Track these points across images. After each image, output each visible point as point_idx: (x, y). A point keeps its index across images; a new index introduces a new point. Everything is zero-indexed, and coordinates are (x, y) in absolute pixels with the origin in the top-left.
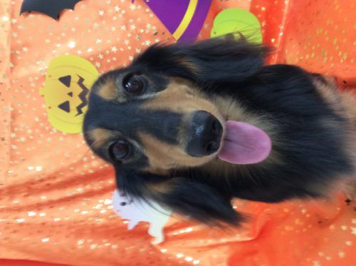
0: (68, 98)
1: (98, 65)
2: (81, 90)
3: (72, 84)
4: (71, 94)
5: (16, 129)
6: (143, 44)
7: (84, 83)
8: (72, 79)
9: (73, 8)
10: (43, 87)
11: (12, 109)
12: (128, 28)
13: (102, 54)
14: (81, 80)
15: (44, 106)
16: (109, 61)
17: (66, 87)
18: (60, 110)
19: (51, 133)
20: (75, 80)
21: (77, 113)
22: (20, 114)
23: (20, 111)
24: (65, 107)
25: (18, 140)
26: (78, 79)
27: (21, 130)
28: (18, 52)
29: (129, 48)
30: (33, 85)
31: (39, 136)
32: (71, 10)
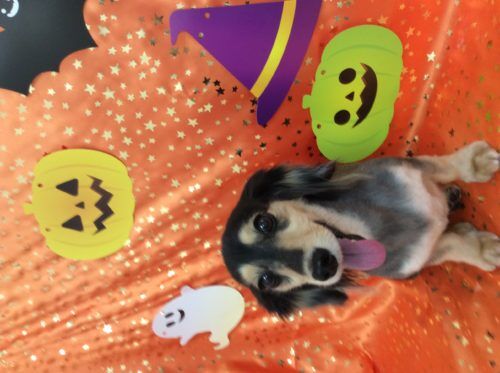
0: (77, 211)
1: (124, 155)
2: (97, 197)
3: (80, 190)
4: (81, 205)
6: (200, 110)
7: (102, 186)
8: (80, 184)
9: (57, 69)
10: (30, 202)
12: (169, 90)
13: (128, 137)
14: (96, 185)
16: (142, 145)
17: (72, 197)
18: (67, 230)
20: (85, 185)
24: (75, 224)
29: (177, 120)
30: (11, 202)
32: (54, 74)
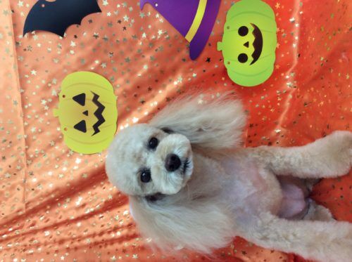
0: (84, 117)
3: (86, 102)
7: (99, 100)
8: (87, 97)
11: (25, 136)
14: (96, 97)
15: (59, 129)
17: (81, 106)
20: (89, 97)
22: (34, 140)
23: (34, 137)
26: (93, 96)
28: (27, 76)
30: (46, 108)
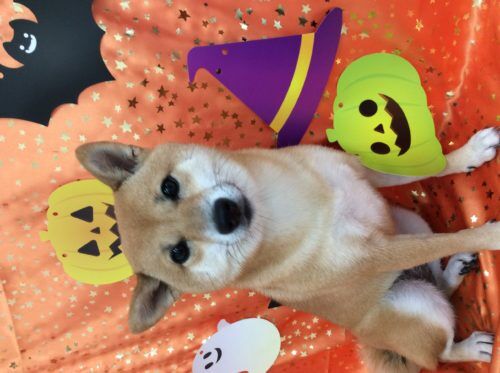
2: (112, 222)
4: (97, 231)
5: (15, 293)
9: (76, 102)
10: (46, 230)
18: (83, 255)
19: (75, 288)
21: (112, 254)
24: (91, 249)
25: (23, 307)
27: (23, 292)
31: (55, 296)
32: (72, 105)
